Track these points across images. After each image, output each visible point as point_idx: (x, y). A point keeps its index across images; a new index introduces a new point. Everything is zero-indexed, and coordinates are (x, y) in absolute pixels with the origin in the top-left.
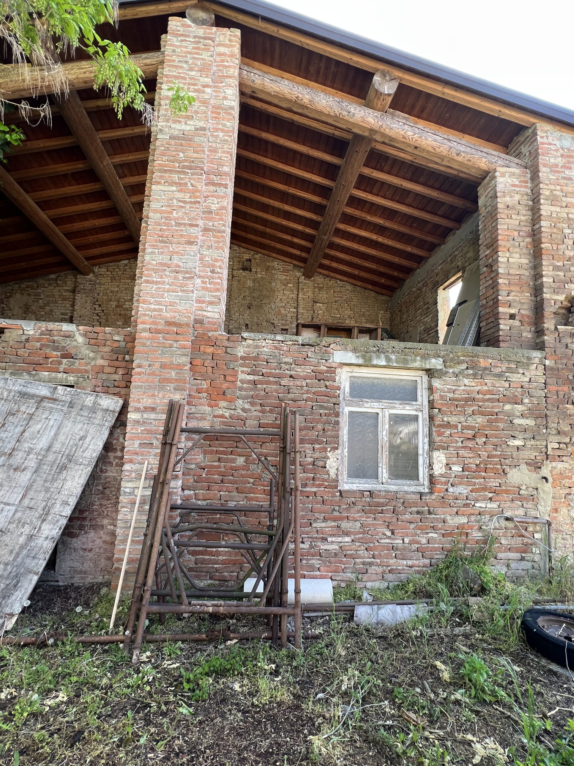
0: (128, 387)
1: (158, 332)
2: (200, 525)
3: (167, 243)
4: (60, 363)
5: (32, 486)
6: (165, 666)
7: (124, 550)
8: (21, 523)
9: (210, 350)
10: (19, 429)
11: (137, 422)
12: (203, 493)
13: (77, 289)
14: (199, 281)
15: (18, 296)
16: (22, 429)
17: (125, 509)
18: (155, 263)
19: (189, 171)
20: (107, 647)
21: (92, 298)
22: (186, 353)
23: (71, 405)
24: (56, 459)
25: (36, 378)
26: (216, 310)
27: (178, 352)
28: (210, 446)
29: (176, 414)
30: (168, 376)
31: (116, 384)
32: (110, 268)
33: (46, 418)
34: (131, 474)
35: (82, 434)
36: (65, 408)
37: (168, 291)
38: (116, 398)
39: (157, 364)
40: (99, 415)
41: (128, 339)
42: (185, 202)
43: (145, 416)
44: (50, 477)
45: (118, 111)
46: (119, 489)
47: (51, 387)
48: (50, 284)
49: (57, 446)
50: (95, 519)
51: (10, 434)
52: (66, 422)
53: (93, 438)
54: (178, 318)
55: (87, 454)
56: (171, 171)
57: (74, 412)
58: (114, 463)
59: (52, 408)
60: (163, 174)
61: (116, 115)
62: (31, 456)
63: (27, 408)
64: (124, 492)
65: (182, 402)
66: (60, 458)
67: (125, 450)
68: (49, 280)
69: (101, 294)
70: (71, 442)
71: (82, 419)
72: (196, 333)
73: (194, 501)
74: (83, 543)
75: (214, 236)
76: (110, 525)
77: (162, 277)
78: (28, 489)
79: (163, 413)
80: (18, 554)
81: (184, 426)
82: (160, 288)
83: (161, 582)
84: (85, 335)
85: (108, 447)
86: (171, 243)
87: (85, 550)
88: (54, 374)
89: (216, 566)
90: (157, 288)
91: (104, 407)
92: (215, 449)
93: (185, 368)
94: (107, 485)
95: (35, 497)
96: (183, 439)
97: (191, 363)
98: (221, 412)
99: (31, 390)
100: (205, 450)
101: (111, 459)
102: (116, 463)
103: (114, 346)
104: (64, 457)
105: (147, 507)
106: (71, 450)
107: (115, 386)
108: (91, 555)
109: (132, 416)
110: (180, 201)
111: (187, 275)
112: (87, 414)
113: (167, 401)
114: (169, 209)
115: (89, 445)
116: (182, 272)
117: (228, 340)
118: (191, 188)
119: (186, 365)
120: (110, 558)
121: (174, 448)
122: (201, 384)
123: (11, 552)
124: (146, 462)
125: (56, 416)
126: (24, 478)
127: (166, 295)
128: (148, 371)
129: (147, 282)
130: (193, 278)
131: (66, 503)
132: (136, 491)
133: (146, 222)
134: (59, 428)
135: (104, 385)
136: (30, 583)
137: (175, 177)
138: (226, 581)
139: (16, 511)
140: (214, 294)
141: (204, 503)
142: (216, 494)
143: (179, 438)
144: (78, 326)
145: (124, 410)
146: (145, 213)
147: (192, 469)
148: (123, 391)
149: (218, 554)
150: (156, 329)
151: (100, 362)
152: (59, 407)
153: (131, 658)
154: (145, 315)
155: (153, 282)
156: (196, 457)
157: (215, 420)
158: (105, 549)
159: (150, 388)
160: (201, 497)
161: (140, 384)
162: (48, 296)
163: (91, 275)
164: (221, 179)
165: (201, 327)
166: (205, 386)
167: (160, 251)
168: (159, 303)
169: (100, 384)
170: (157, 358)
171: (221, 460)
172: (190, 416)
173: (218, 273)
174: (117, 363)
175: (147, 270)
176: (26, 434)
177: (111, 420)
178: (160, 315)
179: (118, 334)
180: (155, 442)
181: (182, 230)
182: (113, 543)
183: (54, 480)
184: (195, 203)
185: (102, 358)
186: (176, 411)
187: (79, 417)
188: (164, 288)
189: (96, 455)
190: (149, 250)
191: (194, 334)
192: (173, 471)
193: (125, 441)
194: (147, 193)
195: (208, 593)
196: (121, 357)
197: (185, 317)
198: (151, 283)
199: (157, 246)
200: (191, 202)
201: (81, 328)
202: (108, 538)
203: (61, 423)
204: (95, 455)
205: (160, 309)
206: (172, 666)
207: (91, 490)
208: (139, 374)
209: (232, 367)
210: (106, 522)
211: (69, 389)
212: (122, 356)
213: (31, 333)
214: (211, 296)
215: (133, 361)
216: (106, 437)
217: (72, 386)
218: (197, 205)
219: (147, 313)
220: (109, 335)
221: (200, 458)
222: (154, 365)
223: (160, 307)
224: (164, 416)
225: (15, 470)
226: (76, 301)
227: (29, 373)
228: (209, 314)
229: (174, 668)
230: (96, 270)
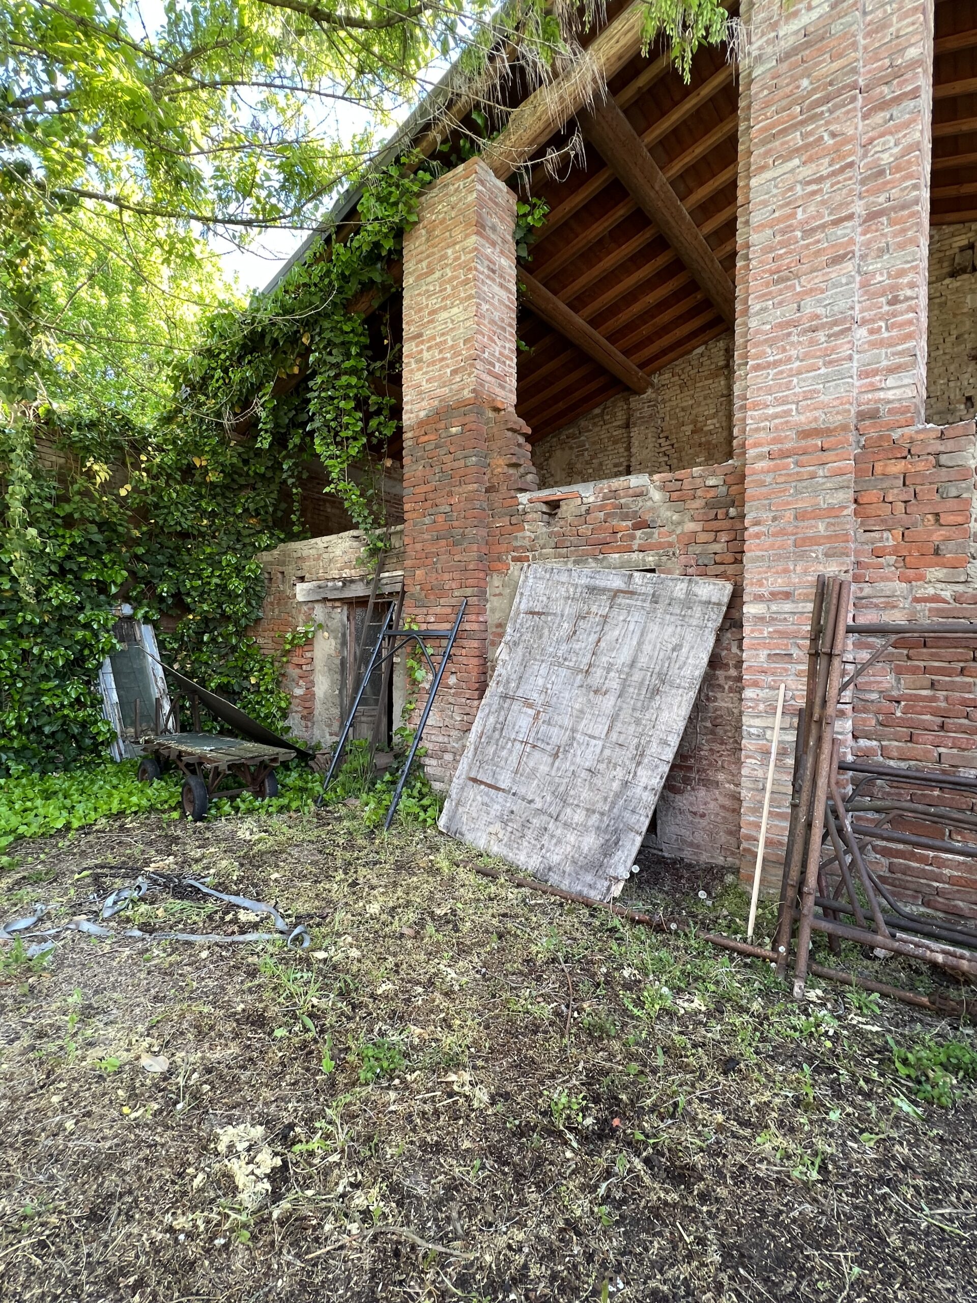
0: (738, 561)
1: (785, 455)
2: (898, 804)
3: (788, 279)
4: (633, 537)
5: (618, 715)
6: (854, 1022)
7: (758, 826)
8: (612, 764)
9: (897, 467)
10: (593, 638)
11: (760, 619)
12: (898, 747)
13: (632, 420)
14: (862, 333)
15: (558, 453)
16: (597, 636)
17: (754, 761)
18: (769, 327)
19: (824, 108)
20: (748, 961)
21: (654, 429)
22: (845, 484)
23: (655, 599)
24: (644, 679)
25: (605, 564)
26: (906, 381)
27: (829, 485)
28: (909, 658)
29: (835, 601)
30: (810, 533)
31: (718, 558)
32: (677, 370)
33: (624, 621)
34: (757, 705)
35: (675, 641)
36: (647, 605)
37: (799, 373)
38: (720, 582)
39: (787, 514)
40: (698, 611)
41: (730, 479)
42: (820, 180)
43: (774, 608)
44: (639, 704)
45: (683, 70)
46: (738, 728)
47: (625, 575)
48: (595, 424)
49: (643, 660)
50: (704, 771)
51: (584, 645)
52: (651, 625)
53: (692, 647)
54: (821, 419)
55: (687, 672)
56: (784, 132)
57: (661, 607)
58: (727, 687)
59: (630, 606)
60: (769, 146)
61: (681, 78)
62: (612, 674)
63: (600, 607)
64: (749, 733)
65: (843, 576)
66: (648, 678)
67: (745, 665)
68: (593, 418)
69: (667, 418)
70: (662, 654)
71: (673, 618)
72: (863, 439)
73: (881, 759)
74: (691, 804)
75: (891, 223)
76: (729, 782)
77: (784, 350)
78: (614, 719)
79: (807, 601)
80: (613, 804)
81: (850, 622)
82: (781, 372)
83: (827, 887)
84: (663, 488)
85: (715, 662)
86: (798, 277)
87: (695, 813)
88: (626, 556)
89: (936, 884)
90: (776, 374)
91: (704, 599)
92: (922, 664)
93: (845, 513)
94: (719, 721)
95: (623, 730)
96: (850, 647)
97: (856, 501)
98: (931, 591)
99: (601, 583)
100: (897, 666)
101: (721, 681)
102: (730, 687)
103: (709, 496)
104: (654, 676)
105: (791, 761)
106: (662, 666)
107: (716, 563)
108: (704, 822)
109: (750, 609)
110: (809, 183)
111: (836, 329)
112: (678, 611)
113: (812, 578)
114: (788, 210)
115: (687, 658)
116: (823, 326)
117: (942, 437)
118: (831, 142)
119: (846, 507)
120: (735, 832)
121: (836, 662)
122: (881, 540)
123: (606, 799)
124: (783, 686)
125: (636, 616)
126: (608, 703)
127: (795, 380)
128: (772, 529)
129: (757, 368)
130: (849, 329)
131: (665, 743)
132: (769, 732)
133: (747, 258)
134: (642, 635)
135: (700, 562)
136: (633, 844)
137: (795, 138)
138: (961, 916)
139: (604, 747)
140: (900, 348)
141: (903, 765)
142: (929, 751)
143: (845, 644)
144: (651, 475)
145: (736, 599)
146: (740, 240)
147: (872, 701)
148: (731, 569)
149: (942, 864)
150: (780, 450)
151: (690, 526)
152: (639, 603)
153: (792, 990)
154: (757, 430)
155: (769, 365)
156: (879, 679)
157: (919, 607)
158: (724, 818)
159: (779, 558)
160: (895, 754)
161: (760, 553)
162: (594, 443)
163: (650, 391)
164: (900, 85)
165: (873, 425)
166: (891, 543)
167: (776, 301)
168: (785, 402)
169: (693, 562)
170: (788, 503)
171: (937, 686)
172: (860, 603)
173: (907, 299)
174: (716, 525)
175: (756, 345)
176: (602, 644)
177: (716, 618)
178: (787, 422)
179: (713, 474)
180: (795, 652)
181: (818, 241)
182: (737, 812)
183: (645, 709)
184: (842, 170)
185: (693, 519)
186: (835, 595)
187: (668, 617)
188: (791, 369)
189: (699, 672)
190: (755, 307)
191: (859, 442)
192: (839, 703)
193: (742, 650)
194: (740, 200)
195: (927, 929)
196: (721, 513)
197: (838, 413)
198: (764, 368)
199: (770, 293)
200: (834, 174)
201: (656, 477)
202: (727, 802)
203: (645, 627)
204: (697, 673)
205: (784, 412)
206: (869, 1027)
207: (695, 727)
208: (757, 536)
209: (953, 492)
210: (721, 777)
211: (649, 575)
212: (724, 510)
213: (591, 499)
214: (894, 354)
215: (744, 516)
216: (712, 645)
217: (652, 571)
218: (848, 173)
219: (762, 425)
220: (699, 480)
221: (888, 680)
222: (781, 517)
223: (785, 408)
224: (810, 606)
225: (596, 692)
226: (633, 440)
227: (596, 560)
228: (890, 395)
229: (871, 1032)
230: (656, 381)
